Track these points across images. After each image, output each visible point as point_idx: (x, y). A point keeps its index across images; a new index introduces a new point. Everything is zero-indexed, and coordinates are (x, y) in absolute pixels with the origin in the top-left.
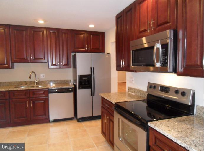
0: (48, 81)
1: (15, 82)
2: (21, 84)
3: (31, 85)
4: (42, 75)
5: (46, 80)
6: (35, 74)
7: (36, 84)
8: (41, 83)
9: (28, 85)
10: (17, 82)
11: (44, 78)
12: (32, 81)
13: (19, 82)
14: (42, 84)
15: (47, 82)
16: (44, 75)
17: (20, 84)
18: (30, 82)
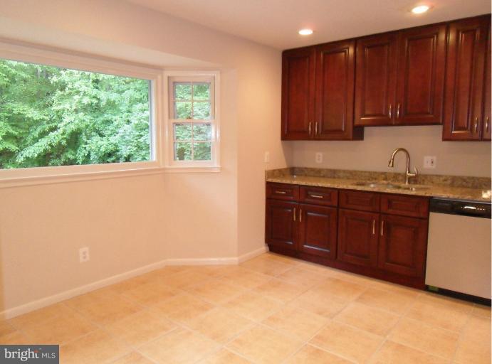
0: (444, 178)
1: (362, 172)
2: (373, 176)
3: (397, 184)
4: (427, 159)
5: (438, 174)
6: (408, 156)
7: (409, 183)
8: (423, 181)
9: (390, 181)
10: (365, 172)
11: (434, 167)
12: (399, 174)
13: (369, 172)
14: (426, 183)
15: (441, 179)
16: (435, 158)
17: (372, 178)
18: (396, 176)
